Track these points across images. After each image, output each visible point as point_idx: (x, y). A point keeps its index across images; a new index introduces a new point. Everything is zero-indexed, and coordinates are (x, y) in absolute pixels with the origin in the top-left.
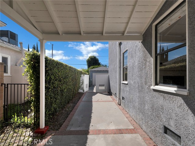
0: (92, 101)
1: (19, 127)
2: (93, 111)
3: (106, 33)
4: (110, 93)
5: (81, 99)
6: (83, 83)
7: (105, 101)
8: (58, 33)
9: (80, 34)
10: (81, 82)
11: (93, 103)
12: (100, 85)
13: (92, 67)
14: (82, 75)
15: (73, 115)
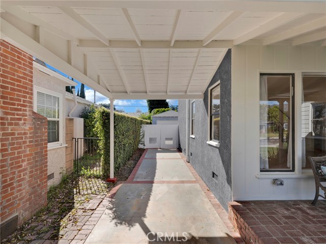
0: (156, 159)
1: (90, 177)
2: (157, 168)
3: (170, 92)
4: (179, 150)
5: (142, 156)
6: (144, 136)
7: (172, 159)
8: (127, 92)
9: (146, 92)
10: (141, 134)
11: (158, 161)
12: (167, 139)
13: (155, 110)
14: (143, 126)
15: (137, 170)
